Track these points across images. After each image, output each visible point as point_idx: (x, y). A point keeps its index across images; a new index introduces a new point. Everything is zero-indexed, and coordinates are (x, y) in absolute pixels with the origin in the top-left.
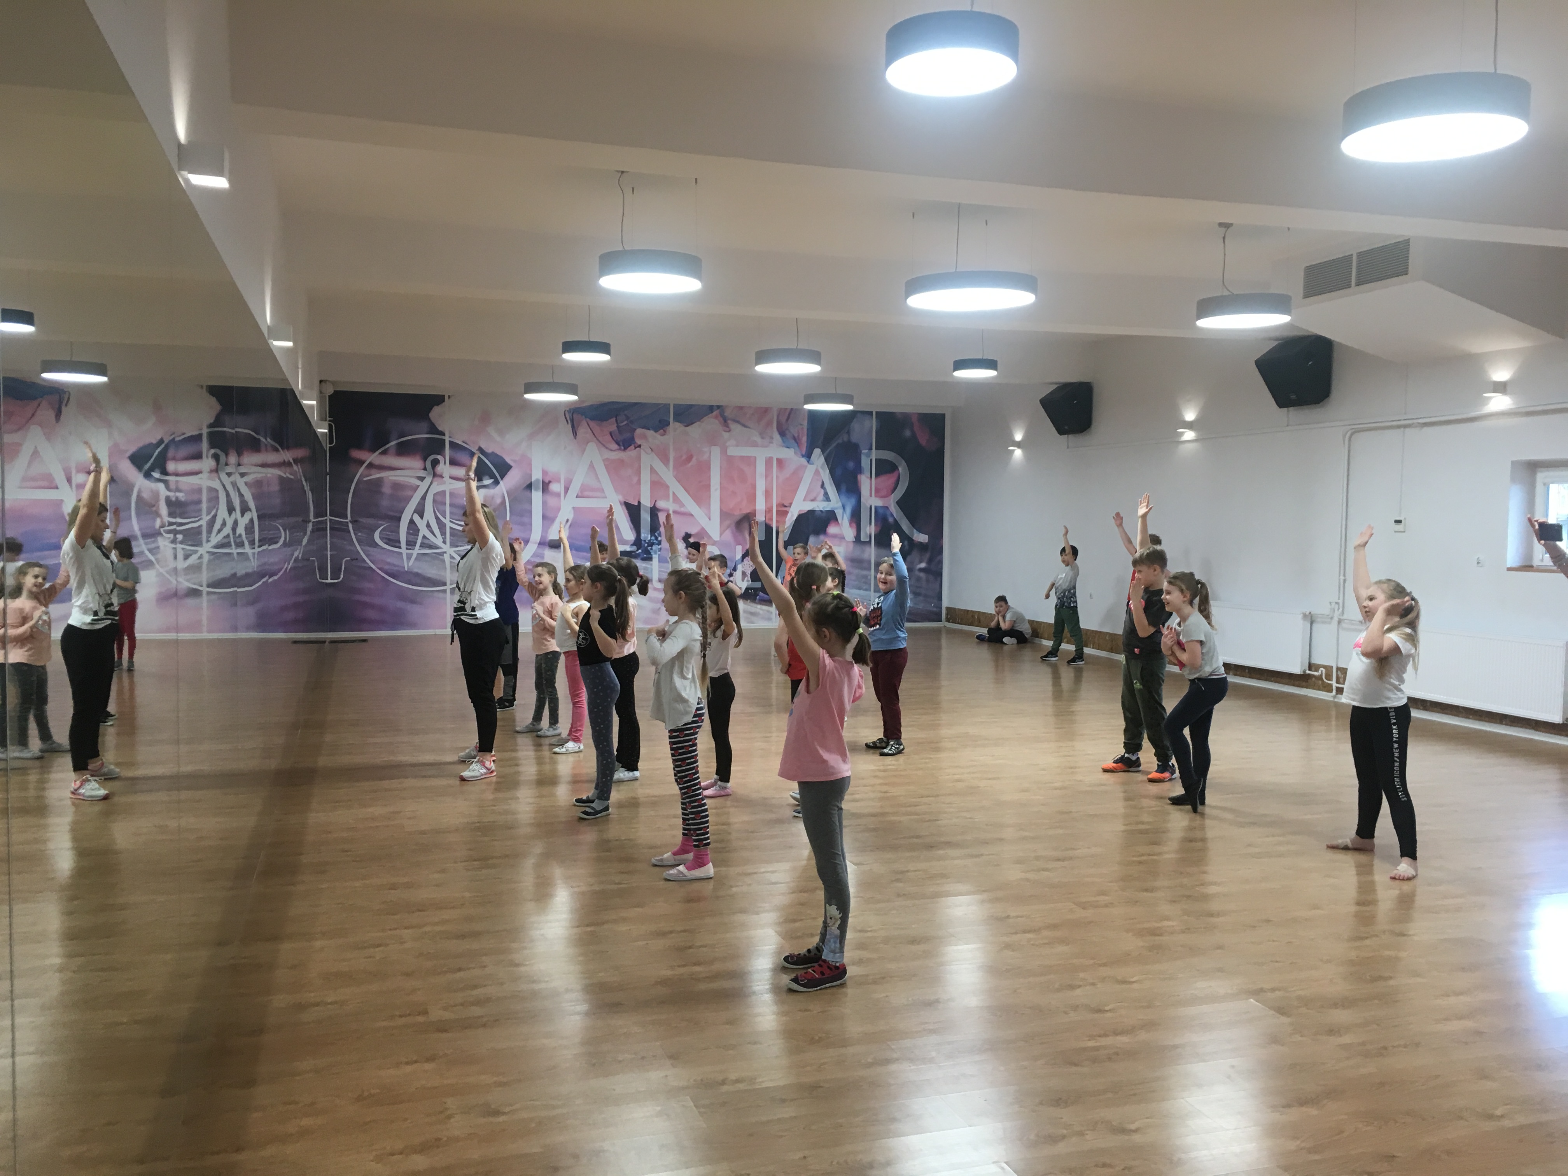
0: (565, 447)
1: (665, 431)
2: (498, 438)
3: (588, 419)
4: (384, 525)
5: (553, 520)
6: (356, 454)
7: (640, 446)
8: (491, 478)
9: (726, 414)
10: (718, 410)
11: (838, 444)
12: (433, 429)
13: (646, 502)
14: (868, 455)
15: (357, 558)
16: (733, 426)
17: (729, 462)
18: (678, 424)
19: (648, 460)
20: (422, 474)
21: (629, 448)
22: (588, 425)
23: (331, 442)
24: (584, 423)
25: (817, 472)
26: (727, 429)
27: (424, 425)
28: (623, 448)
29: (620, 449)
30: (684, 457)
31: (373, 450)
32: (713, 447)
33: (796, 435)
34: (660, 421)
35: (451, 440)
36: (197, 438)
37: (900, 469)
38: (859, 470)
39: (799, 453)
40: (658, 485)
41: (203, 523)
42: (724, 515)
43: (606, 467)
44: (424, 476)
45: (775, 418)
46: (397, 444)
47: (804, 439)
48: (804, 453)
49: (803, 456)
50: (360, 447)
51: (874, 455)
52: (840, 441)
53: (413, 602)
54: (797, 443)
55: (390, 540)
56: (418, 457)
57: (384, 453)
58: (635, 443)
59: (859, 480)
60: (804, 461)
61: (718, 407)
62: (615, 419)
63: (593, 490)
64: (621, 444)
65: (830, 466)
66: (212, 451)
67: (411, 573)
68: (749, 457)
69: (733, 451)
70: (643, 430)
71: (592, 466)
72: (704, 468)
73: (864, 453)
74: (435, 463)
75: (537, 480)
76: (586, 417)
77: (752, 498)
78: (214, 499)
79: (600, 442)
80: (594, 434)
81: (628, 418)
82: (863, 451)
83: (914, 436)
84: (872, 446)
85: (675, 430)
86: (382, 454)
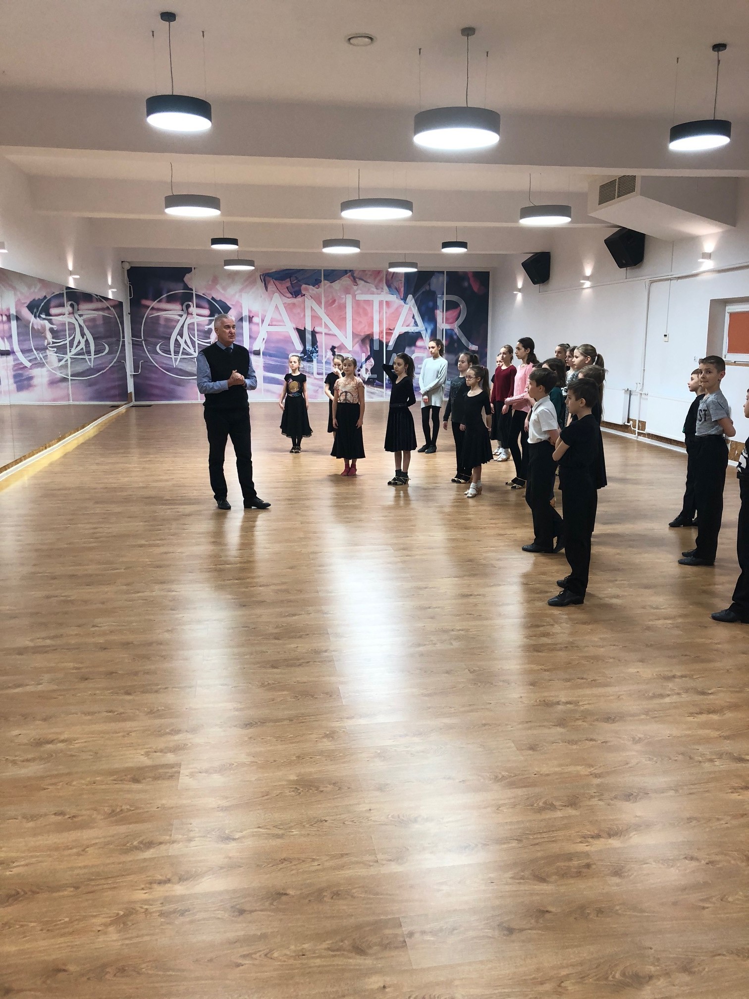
0: (261, 297)
1: (319, 286)
2: (223, 292)
3: (274, 280)
4: (161, 342)
5: (255, 339)
6: (145, 302)
7: (304, 295)
9: (355, 275)
10: (350, 273)
11: (423, 292)
12: (186, 287)
13: (309, 328)
14: (441, 298)
15: (147, 361)
16: (359, 282)
17: (357, 304)
18: (326, 282)
19: (309, 303)
20: (181, 313)
21: (298, 296)
22: (274, 283)
23: (130, 296)
24: (272, 281)
25: (410, 309)
26: (356, 284)
27: (182, 285)
29: (293, 297)
30: (331, 301)
31: (154, 300)
32: (347, 295)
33: (397, 287)
34: (316, 280)
35: (196, 293)
36: (61, 295)
37: (461, 306)
38: (435, 307)
39: (399, 298)
40: (315, 318)
41: (67, 342)
42: (355, 335)
43: (285, 307)
45: (385, 277)
46: (167, 296)
47: (402, 289)
48: (402, 297)
49: (402, 299)
50: (147, 298)
51: (445, 297)
52: (424, 290)
53: (179, 385)
54: (398, 291)
55: (166, 351)
56: (178, 304)
57: (159, 301)
58: (302, 293)
59: (436, 313)
60: (402, 302)
61: (350, 271)
62: (289, 279)
63: (279, 321)
64: (293, 294)
65: (418, 305)
66: (70, 303)
67: (178, 369)
68: (368, 301)
69: (359, 297)
70: (306, 285)
71: (277, 307)
72: (343, 307)
73: (439, 297)
74: (188, 307)
75: (246, 316)
76: (273, 278)
77: (371, 325)
78: (72, 329)
79: (281, 293)
80: (277, 288)
81: (297, 278)
83: (470, 285)
84: (444, 292)
85: (325, 285)
86: (159, 302)
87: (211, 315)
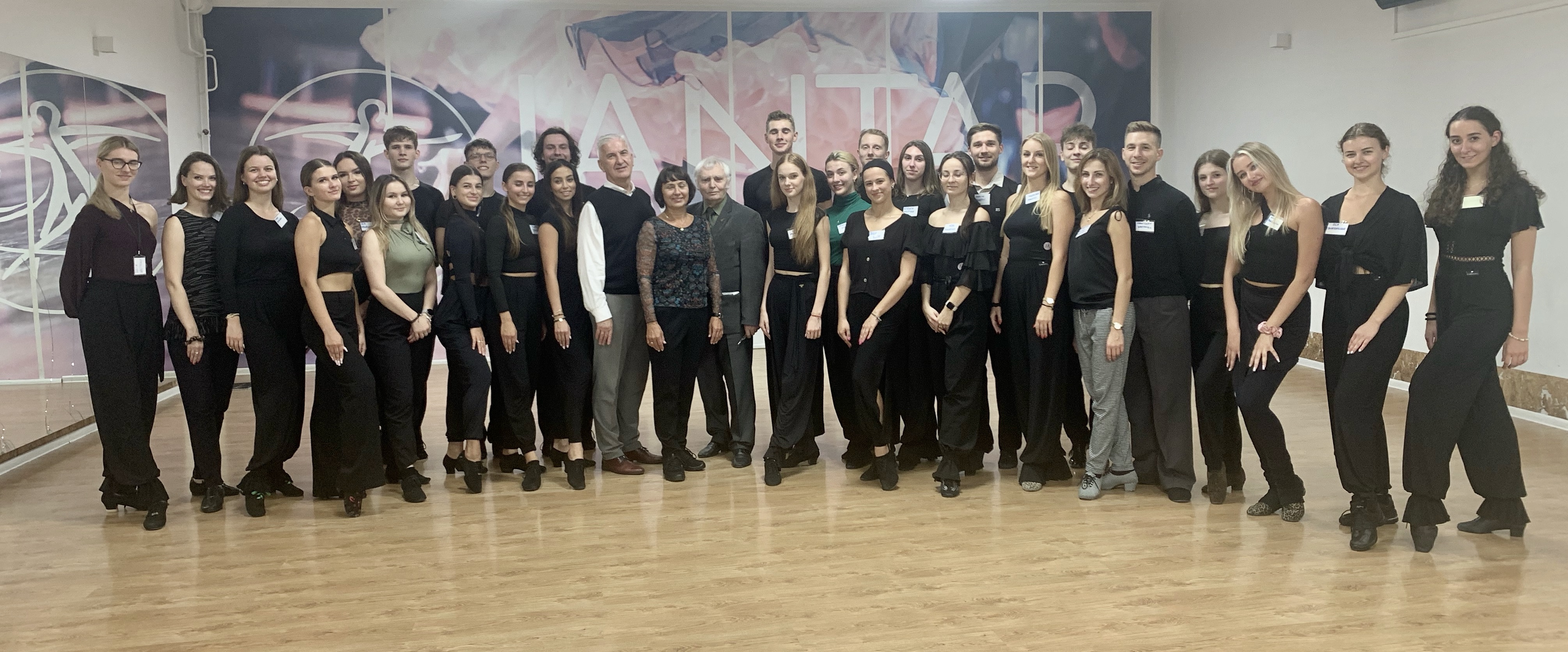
0: (570, 83)
1: (720, 54)
2: (466, 72)
3: (602, 39)
6: (252, 101)
7: (682, 78)
8: (458, 132)
9: (813, 25)
10: (800, 20)
11: (985, 65)
12: (367, 61)
14: (1032, 79)
16: (824, 43)
17: (820, 96)
18: (739, 42)
19: (696, 98)
20: (353, 128)
21: (667, 82)
22: (603, 47)
23: (211, 85)
24: (597, 44)
25: (953, 109)
26: (816, 48)
27: (354, 56)
28: (657, 81)
29: (653, 83)
30: (751, 92)
31: (278, 94)
32: (793, 77)
33: (920, 54)
34: (712, 39)
35: (396, 76)
36: (12, 84)
37: (1082, 98)
38: (1017, 102)
39: (926, 81)
40: (712, 135)
41: (29, 211)
43: (633, 109)
44: (356, 132)
45: (888, 27)
47: (933, 59)
48: (933, 80)
49: (932, 85)
50: (256, 89)
51: (1042, 78)
52: (987, 59)
54: (922, 65)
56: (345, 104)
57: (294, 98)
58: (675, 73)
59: (1019, 119)
60: (933, 92)
61: (801, 15)
62: (643, 37)
64: (654, 75)
65: (973, 98)
66: (38, 104)
68: (848, 89)
69: (822, 82)
70: (688, 53)
71: (611, 109)
73: (1026, 77)
74: (371, 111)
75: (529, 133)
76: (599, 36)
78: (44, 176)
79: (623, 74)
80: (612, 61)
81: (663, 35)
82: (1024, 74)
83: (1103, 47)
84: (1037, 64)
85: (736, 52)
86: (289, 100)
87: (437, 132)
